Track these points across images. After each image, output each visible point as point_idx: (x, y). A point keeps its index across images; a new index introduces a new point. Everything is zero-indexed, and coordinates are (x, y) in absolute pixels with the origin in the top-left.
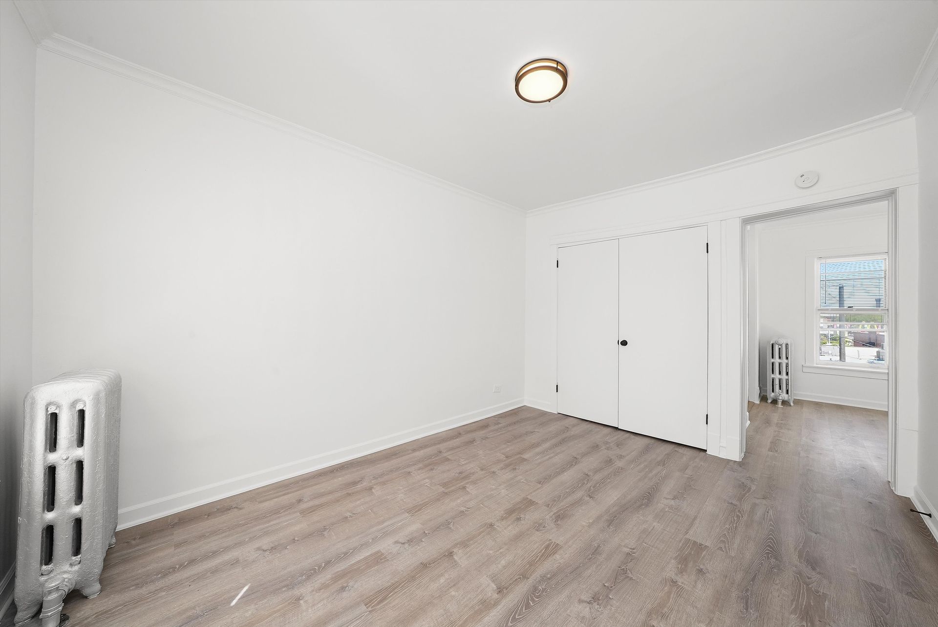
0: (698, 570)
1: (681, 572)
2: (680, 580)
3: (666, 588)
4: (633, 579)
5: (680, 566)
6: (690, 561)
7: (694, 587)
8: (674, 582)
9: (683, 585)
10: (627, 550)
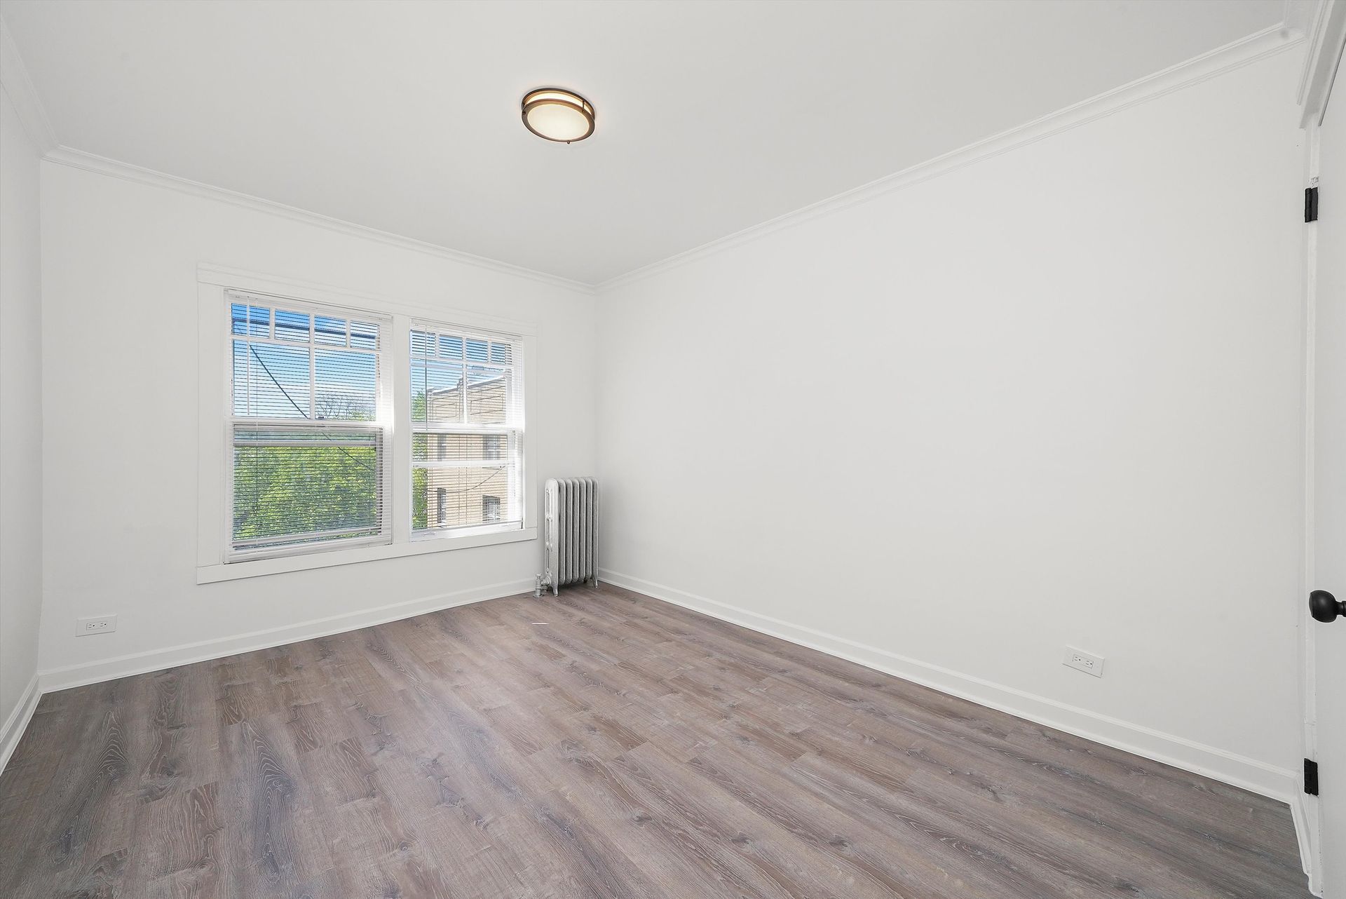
0: (398, 891)
1: (411, 866)
2: (400, 854)
3: (402, 831)
4: (437, 804)
5: (421, 870)
6: (418, 892)
7: (380, 866)
8: (403, 846)
9: (391, 853)
10: (488, 818)
